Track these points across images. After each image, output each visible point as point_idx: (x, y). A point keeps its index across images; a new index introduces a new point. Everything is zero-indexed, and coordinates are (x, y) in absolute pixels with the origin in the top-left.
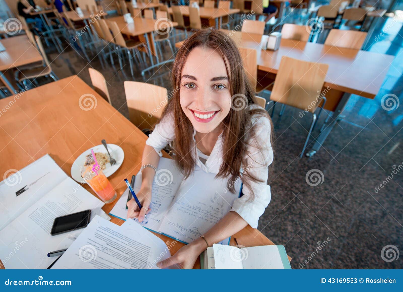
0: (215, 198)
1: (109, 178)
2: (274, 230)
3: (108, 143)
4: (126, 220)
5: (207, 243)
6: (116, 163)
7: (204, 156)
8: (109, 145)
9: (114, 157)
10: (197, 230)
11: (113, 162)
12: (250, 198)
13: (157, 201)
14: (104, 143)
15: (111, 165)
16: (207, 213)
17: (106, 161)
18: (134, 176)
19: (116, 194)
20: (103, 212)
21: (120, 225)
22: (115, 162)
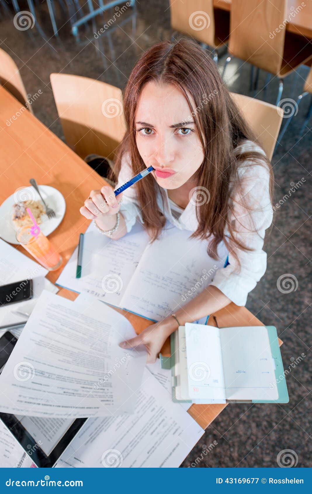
0: (192, 266)
1: (49, 237)
2: (283, 303)
3: (40, 184)
4: (79, 293)
5: (178, 323)
6: (55, 214)
7: (178, 210)
8: (41, 187)
9: (51, 207)
10: (168, 306)
11: (51, 214)
12: (236, 269)
13: (115, 269)
14: (34, 184)
15: (49, 217)
16: (181, 286)
17: (41, 212)
18: (82, 234)
19: (61, 258)
20: (48, 282)
21: (73, 299)
22: (53, 214)
